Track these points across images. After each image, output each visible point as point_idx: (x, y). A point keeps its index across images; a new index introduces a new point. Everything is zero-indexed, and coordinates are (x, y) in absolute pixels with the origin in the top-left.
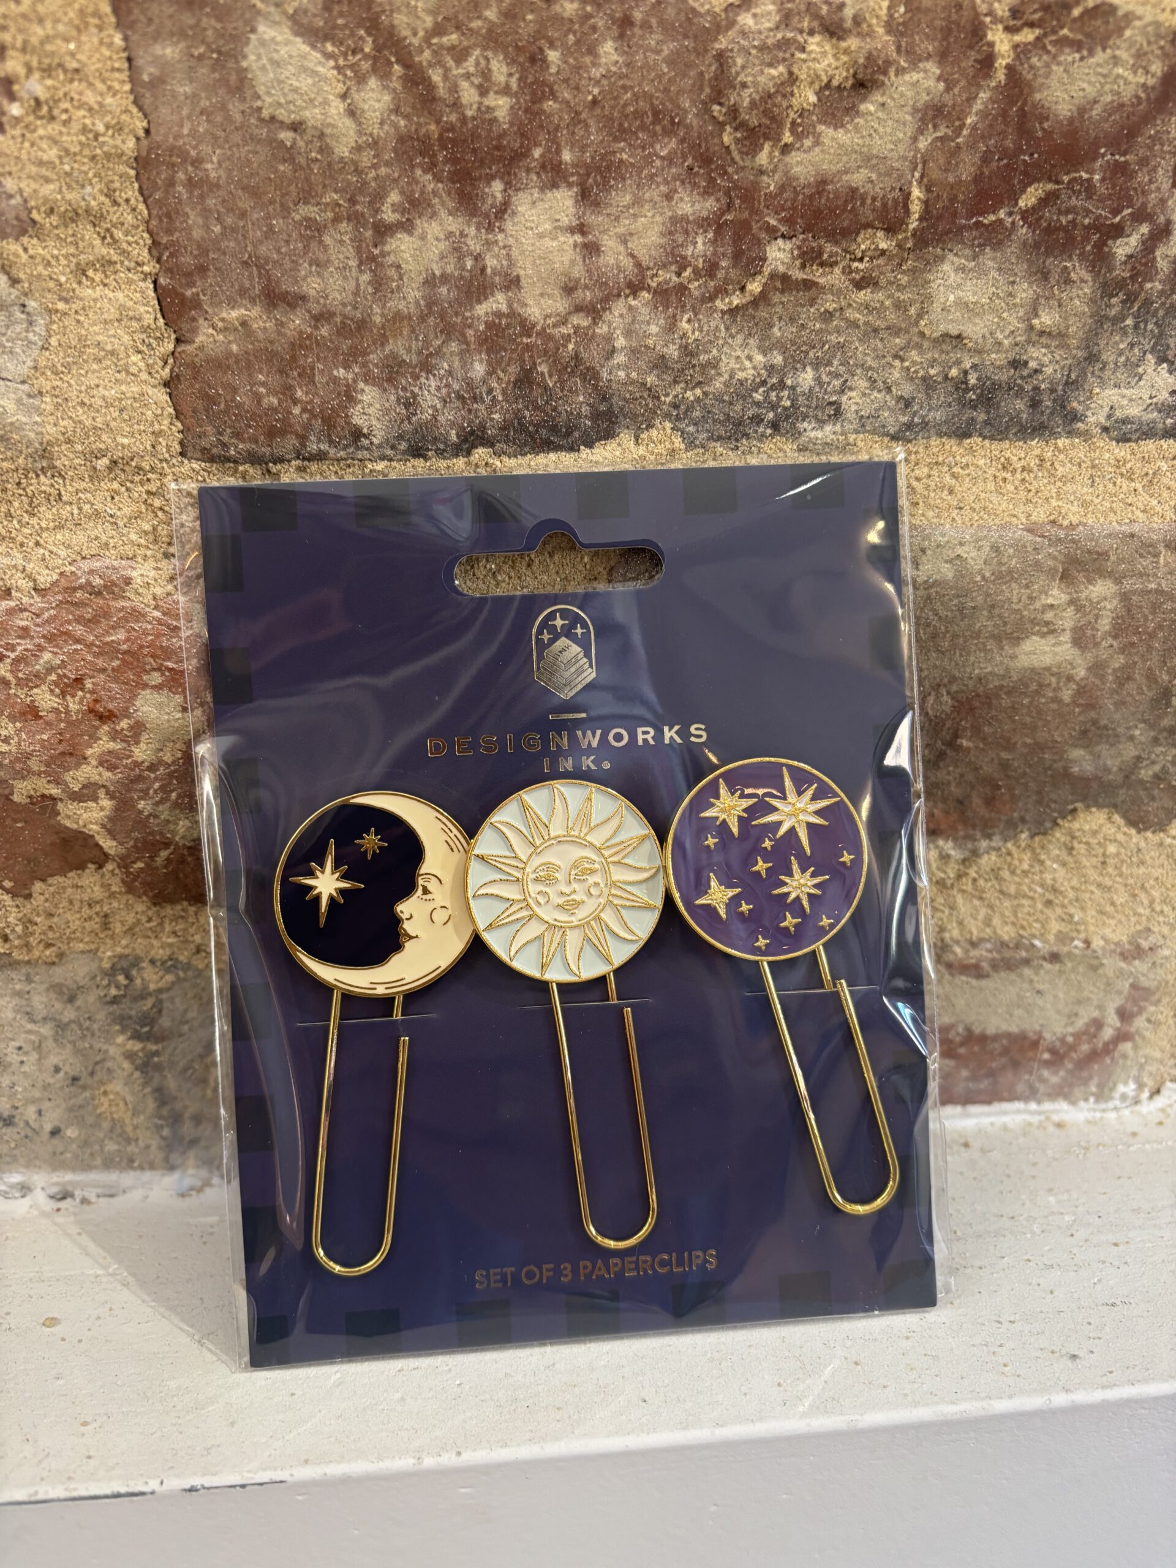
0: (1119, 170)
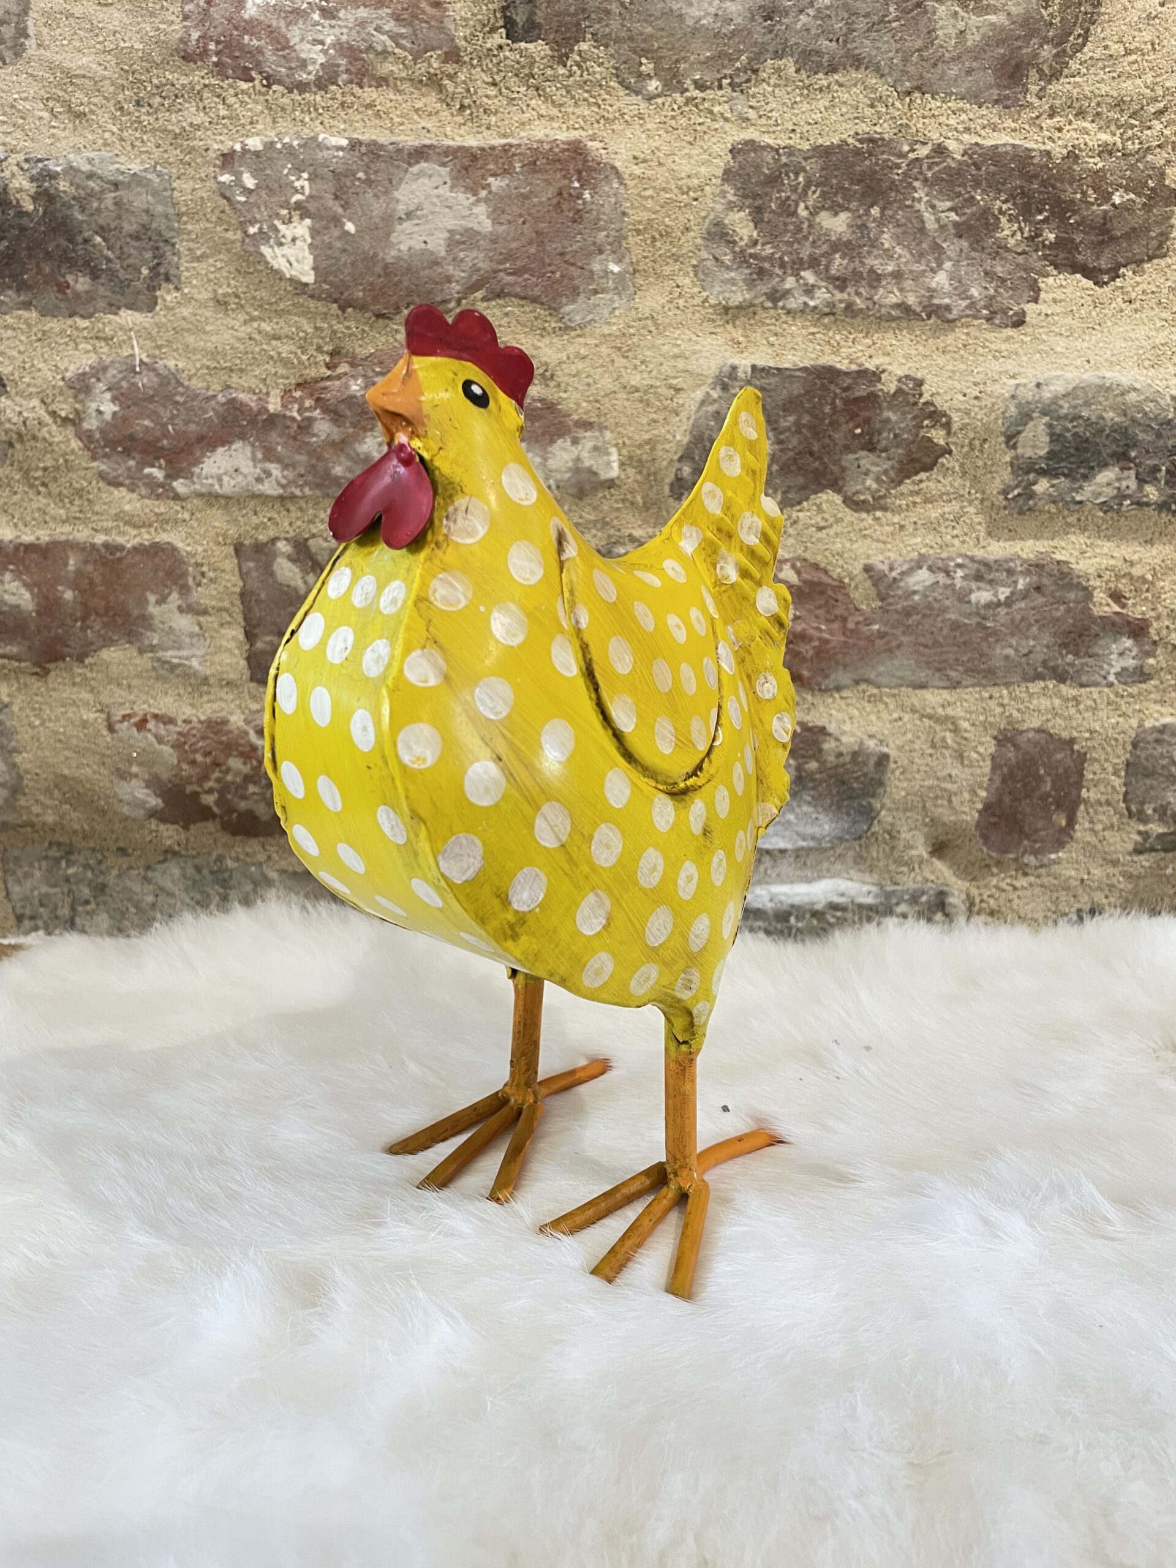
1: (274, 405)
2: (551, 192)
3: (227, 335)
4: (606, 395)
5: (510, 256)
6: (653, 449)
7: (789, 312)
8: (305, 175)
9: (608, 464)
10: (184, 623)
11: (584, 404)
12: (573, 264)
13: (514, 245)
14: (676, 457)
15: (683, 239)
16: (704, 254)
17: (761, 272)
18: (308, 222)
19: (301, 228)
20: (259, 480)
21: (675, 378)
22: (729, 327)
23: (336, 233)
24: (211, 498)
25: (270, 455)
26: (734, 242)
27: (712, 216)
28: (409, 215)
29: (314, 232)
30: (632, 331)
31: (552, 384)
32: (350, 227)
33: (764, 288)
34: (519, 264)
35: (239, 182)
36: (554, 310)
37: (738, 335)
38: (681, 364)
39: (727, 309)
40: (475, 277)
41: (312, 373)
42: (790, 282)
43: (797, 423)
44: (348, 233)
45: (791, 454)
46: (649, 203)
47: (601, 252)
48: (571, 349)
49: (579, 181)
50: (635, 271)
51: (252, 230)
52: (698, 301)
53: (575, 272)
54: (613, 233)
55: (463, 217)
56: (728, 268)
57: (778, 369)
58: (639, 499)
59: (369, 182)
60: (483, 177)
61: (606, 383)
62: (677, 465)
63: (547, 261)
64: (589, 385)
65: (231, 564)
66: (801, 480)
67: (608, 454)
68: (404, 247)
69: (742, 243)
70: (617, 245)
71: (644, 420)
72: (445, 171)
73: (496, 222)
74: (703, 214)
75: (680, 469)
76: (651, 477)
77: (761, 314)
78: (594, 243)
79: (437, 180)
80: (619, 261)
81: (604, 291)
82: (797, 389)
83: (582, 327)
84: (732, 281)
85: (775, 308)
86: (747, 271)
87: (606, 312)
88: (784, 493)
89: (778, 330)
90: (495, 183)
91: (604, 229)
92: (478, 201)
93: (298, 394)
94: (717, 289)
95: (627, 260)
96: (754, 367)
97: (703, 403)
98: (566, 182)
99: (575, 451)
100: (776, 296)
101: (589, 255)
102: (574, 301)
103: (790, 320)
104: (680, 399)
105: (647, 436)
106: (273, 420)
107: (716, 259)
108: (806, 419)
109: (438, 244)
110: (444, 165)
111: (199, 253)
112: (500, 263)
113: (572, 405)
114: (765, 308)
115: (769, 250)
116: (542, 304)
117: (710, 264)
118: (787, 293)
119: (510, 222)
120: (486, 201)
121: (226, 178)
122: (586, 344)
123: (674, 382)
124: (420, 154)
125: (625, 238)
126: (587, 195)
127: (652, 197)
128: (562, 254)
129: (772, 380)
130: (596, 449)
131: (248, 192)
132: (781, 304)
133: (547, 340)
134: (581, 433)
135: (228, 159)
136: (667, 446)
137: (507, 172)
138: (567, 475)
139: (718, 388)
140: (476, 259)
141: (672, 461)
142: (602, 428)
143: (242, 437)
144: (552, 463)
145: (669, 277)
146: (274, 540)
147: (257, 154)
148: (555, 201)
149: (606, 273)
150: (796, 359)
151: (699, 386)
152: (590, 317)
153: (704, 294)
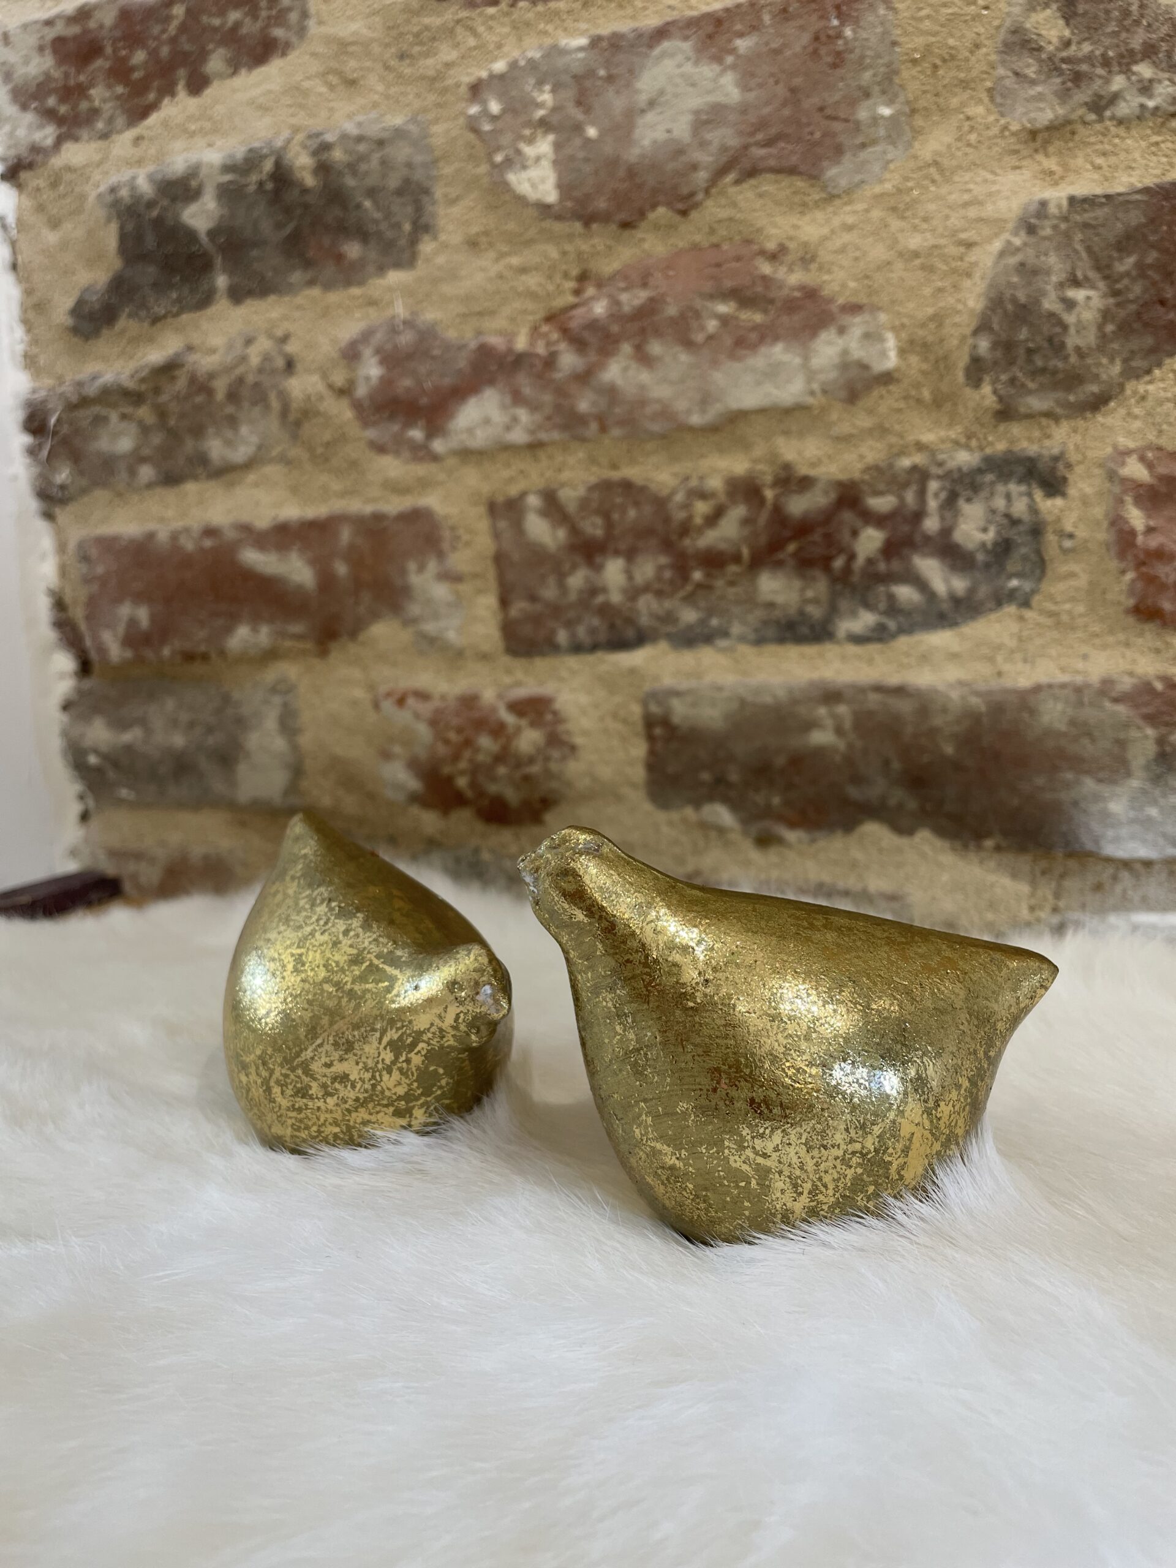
0: (827, 536)
1: (521, 343)
2: (806, 38)
3: (479, 277)
4: (879, 268)
5: (762, 124)
6: (940, 325)
7: (1120, 122)
8: (547, 88)
9: (884, 354)
10: (441, 591)
11: (852, 284)
12: (835, 118)
13: (766, 111)
14: (968, 331)
15: (973, 59)
16: (1001, 71)
17: (1078, 78)
18: (551, 138)
19: (544, 146)
20: (508, 428)
21: (965, 230)
22: (1040, 157)
23: (578, 142)
24: (466, 454)
25: (518, 399)
26: (1040, 49)
27: (1008, 23)
28: (652, 104)
29: (558, 146)
30: (910, 184)
31: (814, 266)
32: (592, 132)
33: (1082, 96)
34: (773, 131)
35: (485, 112)
36: (814, 177)
37: (1051, 164)
38: (972, 212)
39: (1033, 134)
40: (724, 159)
41: (559, 302)
42: (1118, 82)
43: (1140, 266)
44: (588, 140)
45: (1133, 307)
46: (927, 25)
47: (867, 95)
48: (836, 222)
49: (838, 17)
50: (914, 111)
51: (499, 158)
52: (995, 130)
53: (837, 126)
54: (882, 69)
55: (709, 92)
56: (1033, 83)
57: (1108, 197)
58: (926, 394)
59: (610, 79)
60: (730, 41)
61: (878, 252)
62: (970, 341)
63: (804, 120)
64: (856, 259)
65: (483, 525)
66: (1149, 341)
67: (881, 339)
68: (646, 142)
69: (1051, 48)
70: (888, 85)
71: (927, 291)
72: (687, 46)
73: (745, 88)
74: (996, 23)
75: (975, 347)
76: (941, 364)
77: (1082, 131)
78: (860, 88)
79: (680, 58)
80: (890, 103)
81: (874, 142)
82: (1135, 218)
83: (849, 192)
84: (1040, 97)
85: (1101, 119)
86: (1058, 80)
87: (876, 168)
88: (1125, 361)
89: (1108, 147)
90: (743, 45)
91: (870, 66)
92: (724, 71)
93: (545, 328)
94: (1020, 110)
95: (901, 98)
96: (1072, 200)
97: (1002, 254)
98: (822, 23)
99: (841, 342)
100: (1100, 105)
101: (853, 103)
102: (838, 163)
103: (1121, 131)
104: (973, 256)
105: (930, 311)
106: (519, 361)
107: (1017, 74)
108: (1152, 256)
109: (682, 129)
110: (686, 38)
111: (454, 195)
112: (752, 134)
113: (837, 289)
114: (1085, 123)
115: (1087, 48)
116: (800, 174)
117: (1010, 82)
118: (1115, 98)
119: (761, 86)
120: (733, 67)
121: (474, 110)
122: (855, 212)
123: (963, 236)
124: (661, 33)
125: (897, 72)
126: (848, 32)
127: (928, 17)
128: (821, 109)
129: (1101, 213)
130: (867, 336)
131: (494, 118)
132: (1108, 113)
133: (807, 218)
134: (846, 319)
135: (476, 90)
136: (957, 319)
137: (755, 28)
138: (833, 375)
139: (1023, 233)
140: (724, 137)
141: (963, 338)
142: (875, 309)
143: (491, 382)
144: (816, 362)
145: (958, 110)
146: (523, 495)
147: (502, 77)
148: (811, 49)
149: (876, 120)
150: (1133, 180)
151: (996, 235)
152: (858, 178)
153: (1003, 121)
